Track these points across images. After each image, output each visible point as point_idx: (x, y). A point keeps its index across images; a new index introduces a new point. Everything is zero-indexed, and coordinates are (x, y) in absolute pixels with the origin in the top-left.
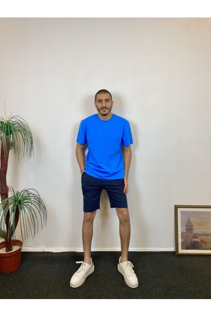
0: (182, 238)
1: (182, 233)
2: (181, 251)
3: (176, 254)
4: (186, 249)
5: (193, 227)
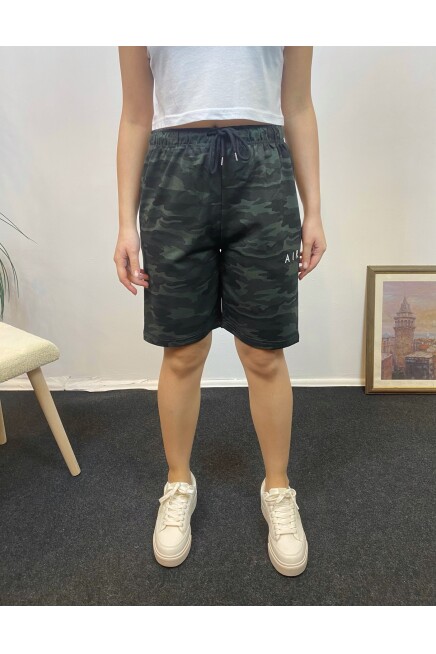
0: (384, 350)
1: (385, 339)
2: (380, 383)
3: (367, 392)
4: (393, 378)
5: (415, 322)
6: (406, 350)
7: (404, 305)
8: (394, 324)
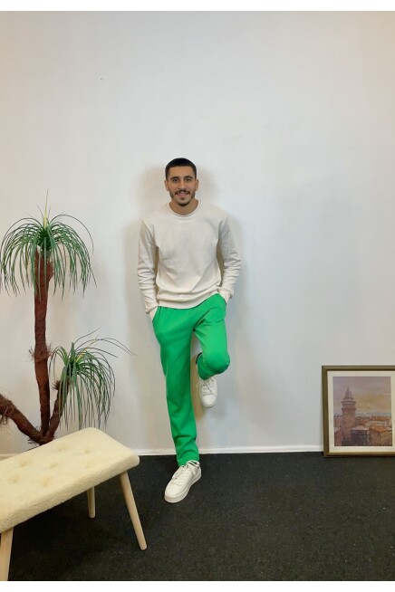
0: (335, 426)
1: (336, 417)
2: (334, 449)
3: (326, 456)
4: (343, 445)
5: (356, 406)
6: (350, 425)
7: (348, 393)
8: (341, 407)
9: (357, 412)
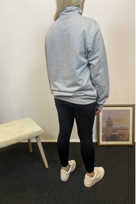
0: (103, 132)
1: (103, 128)
2: (102, 143)
3: (98, 146)
4: (106, 141)
5: (113, 123)
6: (110, 132)
7: (109, 117)
8: (106, 124)
9: (113, 126)
